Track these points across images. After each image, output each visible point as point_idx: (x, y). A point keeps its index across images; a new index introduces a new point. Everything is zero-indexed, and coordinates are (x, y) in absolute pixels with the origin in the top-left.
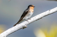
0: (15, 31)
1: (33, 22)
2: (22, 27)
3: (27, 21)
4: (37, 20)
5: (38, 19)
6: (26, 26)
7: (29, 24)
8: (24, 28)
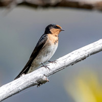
0: (18, 92)
1: (63, 68)
2: (34, 81)
3: (46, 67)
4: (72, 64)
5: (77, 61)
6: (45, 78)
7: (54, 73)
8: (40, 82)
